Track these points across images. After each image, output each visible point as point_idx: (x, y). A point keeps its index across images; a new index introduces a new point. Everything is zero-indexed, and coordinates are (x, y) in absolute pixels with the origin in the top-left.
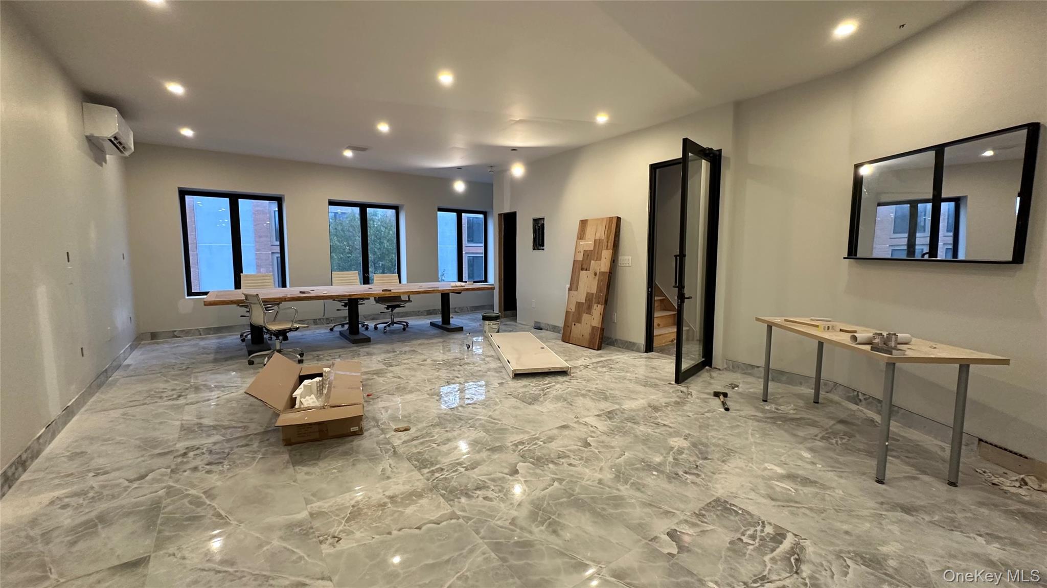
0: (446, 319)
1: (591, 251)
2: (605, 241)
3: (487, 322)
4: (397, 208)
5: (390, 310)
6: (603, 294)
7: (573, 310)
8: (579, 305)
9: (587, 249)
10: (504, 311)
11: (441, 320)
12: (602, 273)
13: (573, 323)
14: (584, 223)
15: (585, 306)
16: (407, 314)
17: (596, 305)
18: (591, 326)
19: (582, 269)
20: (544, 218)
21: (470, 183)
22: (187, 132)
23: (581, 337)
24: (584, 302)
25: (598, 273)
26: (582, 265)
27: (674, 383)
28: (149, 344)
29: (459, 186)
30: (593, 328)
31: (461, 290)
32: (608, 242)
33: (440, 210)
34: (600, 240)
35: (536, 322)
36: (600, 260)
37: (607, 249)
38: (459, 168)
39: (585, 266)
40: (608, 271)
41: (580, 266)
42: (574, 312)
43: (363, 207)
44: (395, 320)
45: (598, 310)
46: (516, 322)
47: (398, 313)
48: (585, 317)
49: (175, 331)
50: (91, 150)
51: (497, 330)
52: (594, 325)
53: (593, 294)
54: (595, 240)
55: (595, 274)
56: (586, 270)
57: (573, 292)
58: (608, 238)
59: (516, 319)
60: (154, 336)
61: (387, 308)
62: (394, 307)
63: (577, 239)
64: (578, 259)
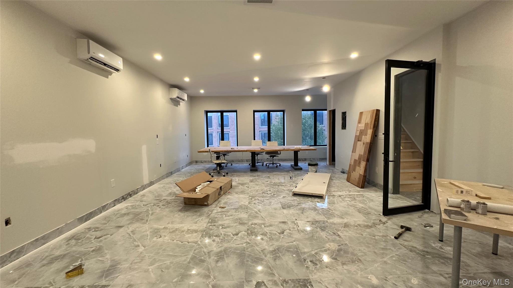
0: (296, 164)
1: (363, 130)
2: (370, 124)
3: (310, 167)
4: (283, 111)
5: (272, 157)
6: (366, 156)
7: (353, 164)
8: (355, 160)
9: (361, 129)
10: (332, 161)
11: (294, 164)
12: (367, 143)
13: (352, 171)
14: (361, 113)
15: (358, 162)
16: (279, 160)
17: (363, 162)
18: (359, 173)
19: (358, 141)
20: (346, 112)
21: (313, 96)
22: (202, 91)
23: (354, 179)
24: (357, 159)
25: (365, 143)
26: (358, 138)
27: (382, 214)
28: (195, 164)
29: (308, 99)
30: (360, 175)
31: (299, 150)
32: (371, 125)
33: (303, 110)
34: (367, 123)
35: (343, 169)
36: (367, 135)
37: (370, 129)
38: (307, 90)
39: (360, 139)
40: (370, 142)
41: (358, 139)
42: (353, 165)
43: (269, 112)
44: (274, 162)
45: (363, 164)
46: (335, 168)
47: (276, 159)
48: (357, 168)
49: (202, 161)
50: (172, 102)
51: (315, 171)
52: (361, 173)
53: (362, 155)
54: (365, 124)
55: (364, 144)
56: (360, 141)
57: (354, 154)
58: (371, 122)
59: (335, 167)
60: (196, 162)
61: (271, 157)
62: (273, 156)
63: (358, 123)
64: (357, 135)
